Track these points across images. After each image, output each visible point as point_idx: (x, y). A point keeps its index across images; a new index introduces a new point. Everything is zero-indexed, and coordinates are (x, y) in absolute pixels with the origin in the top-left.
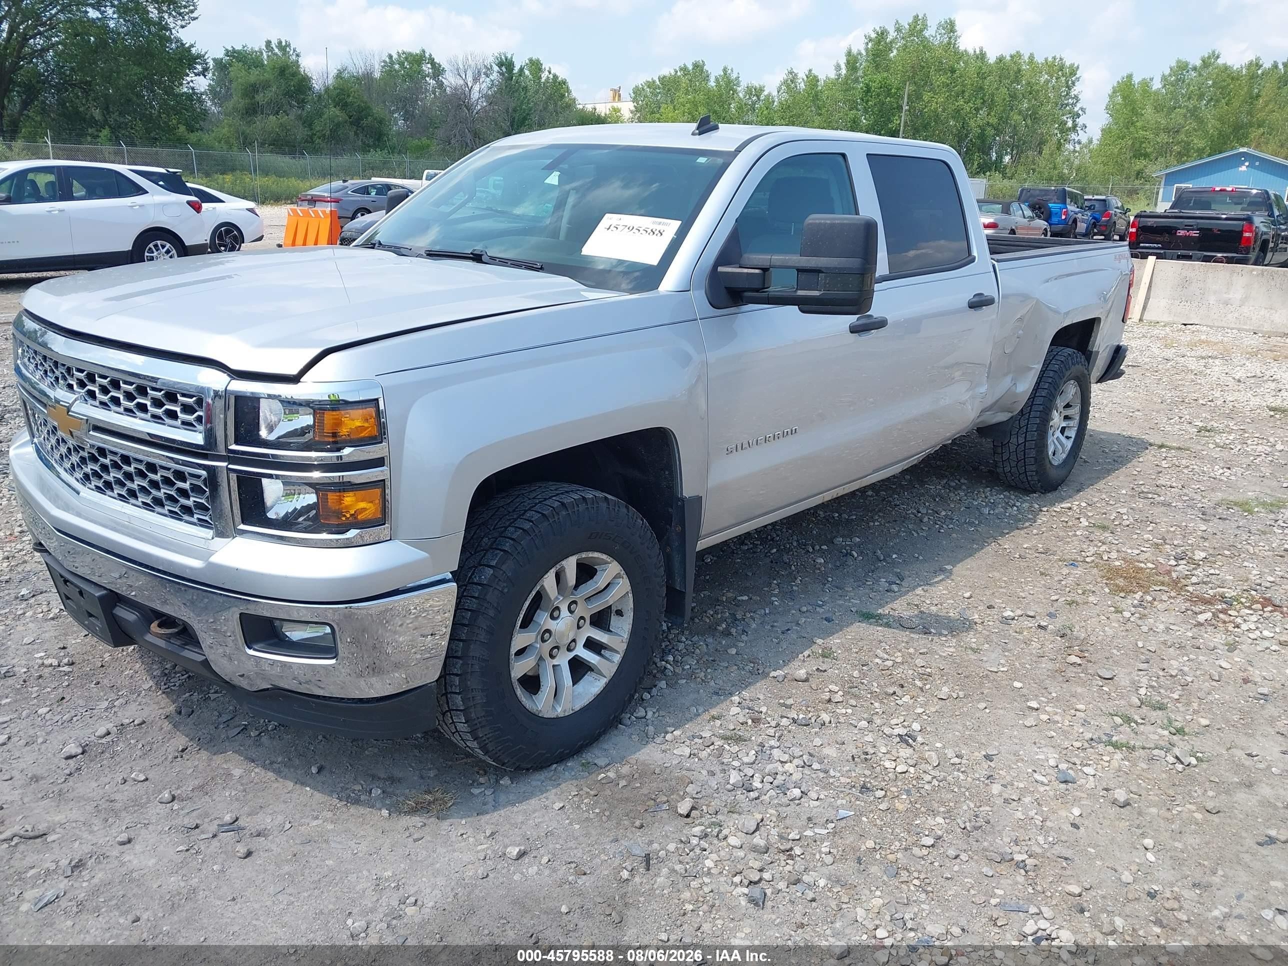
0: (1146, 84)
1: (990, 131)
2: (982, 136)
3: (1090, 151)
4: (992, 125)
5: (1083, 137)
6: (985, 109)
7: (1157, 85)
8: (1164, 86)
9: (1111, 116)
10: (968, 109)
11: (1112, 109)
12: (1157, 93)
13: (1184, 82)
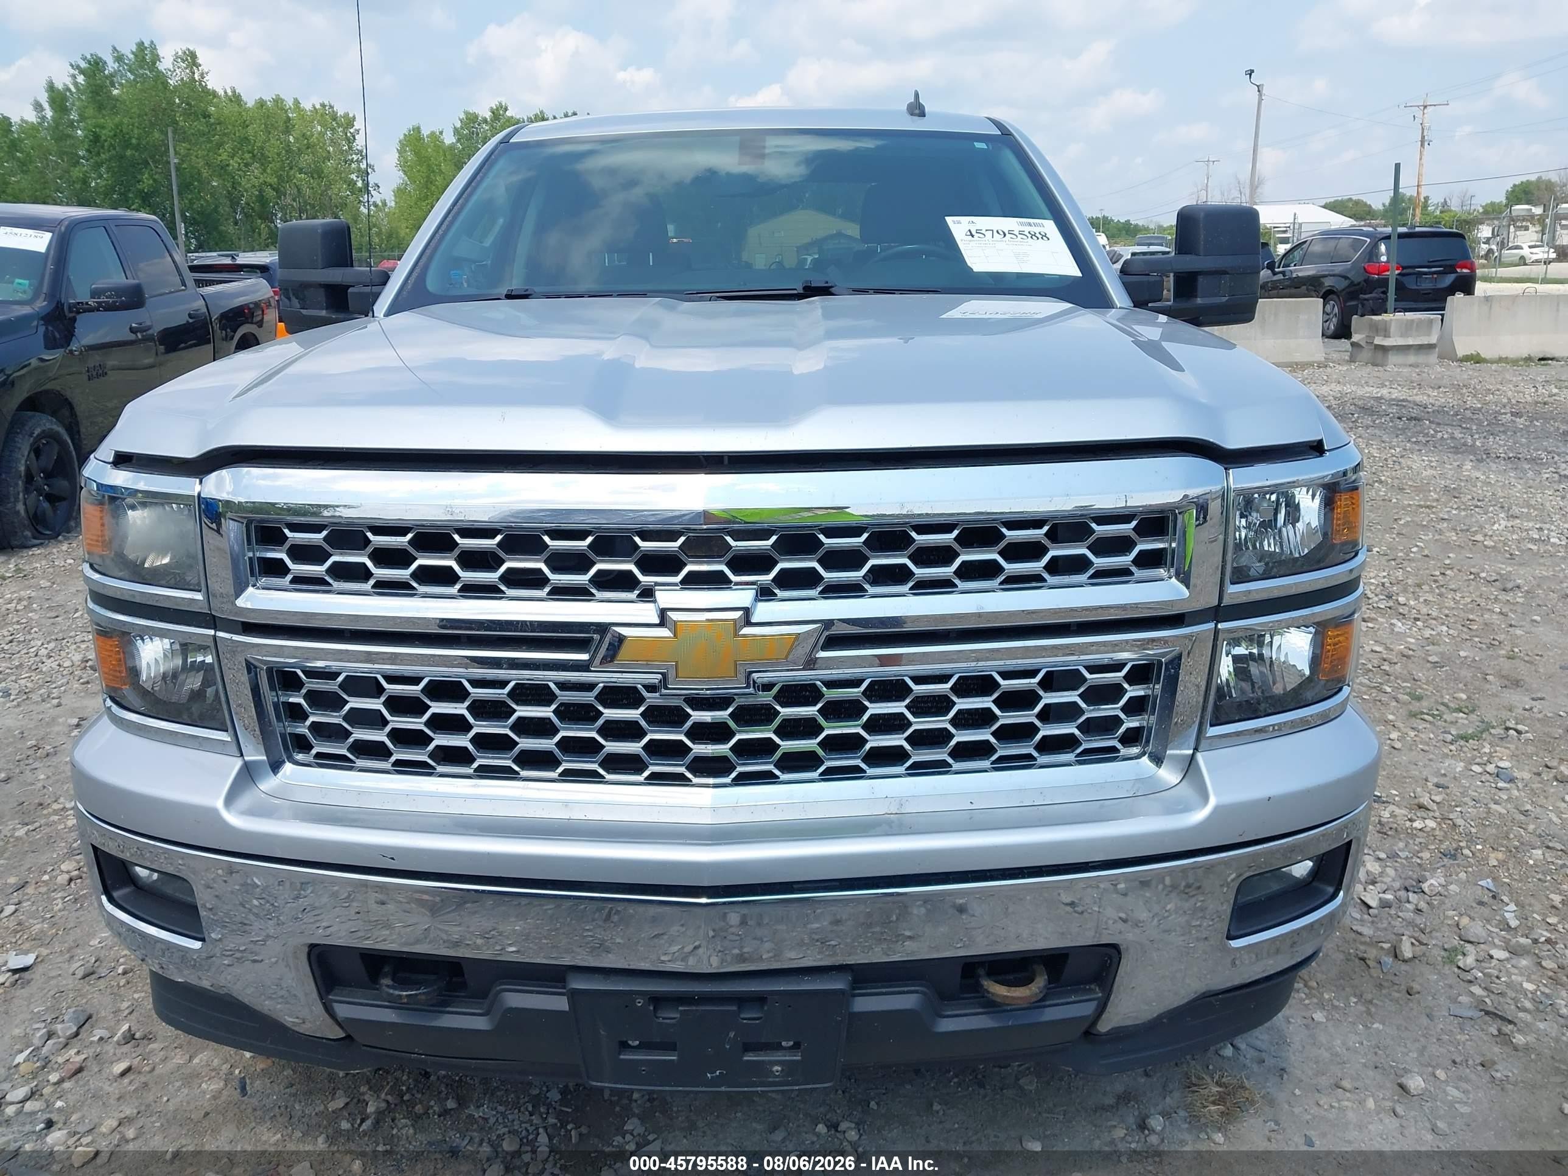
0: (435, 137)
1: (270, 193)
2: (262, 199)
3: (387, 215)
4: (271, 185)
5: (376, 197)
6: (257, 165)
7: (449, 139)
8: (459, 140)
9: (405, 173)
10: (236, 165)
11: (404, 166)
12: (452, 147)
13: (478, 134)
